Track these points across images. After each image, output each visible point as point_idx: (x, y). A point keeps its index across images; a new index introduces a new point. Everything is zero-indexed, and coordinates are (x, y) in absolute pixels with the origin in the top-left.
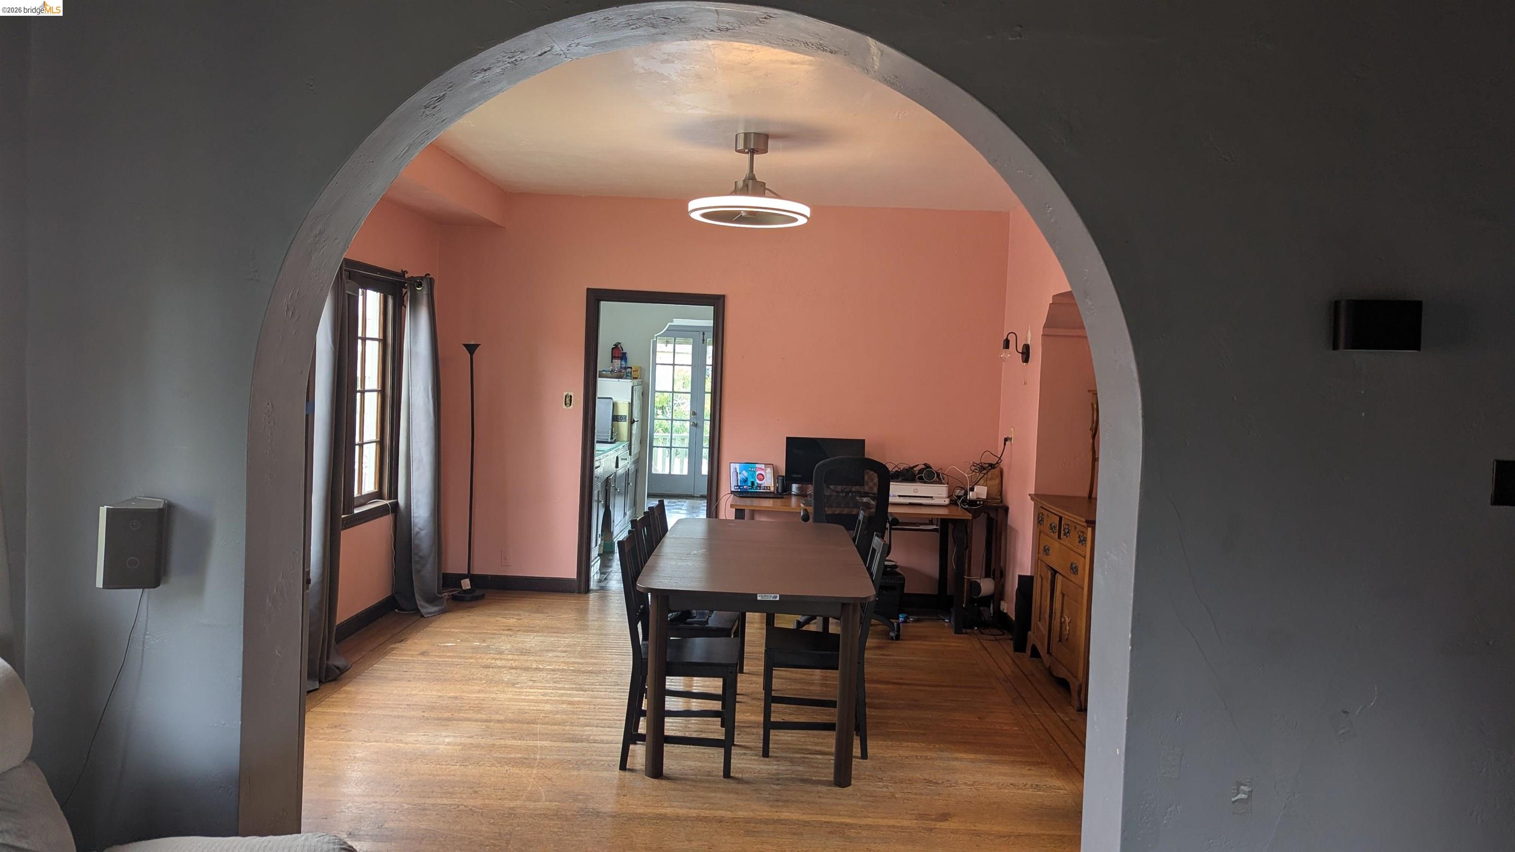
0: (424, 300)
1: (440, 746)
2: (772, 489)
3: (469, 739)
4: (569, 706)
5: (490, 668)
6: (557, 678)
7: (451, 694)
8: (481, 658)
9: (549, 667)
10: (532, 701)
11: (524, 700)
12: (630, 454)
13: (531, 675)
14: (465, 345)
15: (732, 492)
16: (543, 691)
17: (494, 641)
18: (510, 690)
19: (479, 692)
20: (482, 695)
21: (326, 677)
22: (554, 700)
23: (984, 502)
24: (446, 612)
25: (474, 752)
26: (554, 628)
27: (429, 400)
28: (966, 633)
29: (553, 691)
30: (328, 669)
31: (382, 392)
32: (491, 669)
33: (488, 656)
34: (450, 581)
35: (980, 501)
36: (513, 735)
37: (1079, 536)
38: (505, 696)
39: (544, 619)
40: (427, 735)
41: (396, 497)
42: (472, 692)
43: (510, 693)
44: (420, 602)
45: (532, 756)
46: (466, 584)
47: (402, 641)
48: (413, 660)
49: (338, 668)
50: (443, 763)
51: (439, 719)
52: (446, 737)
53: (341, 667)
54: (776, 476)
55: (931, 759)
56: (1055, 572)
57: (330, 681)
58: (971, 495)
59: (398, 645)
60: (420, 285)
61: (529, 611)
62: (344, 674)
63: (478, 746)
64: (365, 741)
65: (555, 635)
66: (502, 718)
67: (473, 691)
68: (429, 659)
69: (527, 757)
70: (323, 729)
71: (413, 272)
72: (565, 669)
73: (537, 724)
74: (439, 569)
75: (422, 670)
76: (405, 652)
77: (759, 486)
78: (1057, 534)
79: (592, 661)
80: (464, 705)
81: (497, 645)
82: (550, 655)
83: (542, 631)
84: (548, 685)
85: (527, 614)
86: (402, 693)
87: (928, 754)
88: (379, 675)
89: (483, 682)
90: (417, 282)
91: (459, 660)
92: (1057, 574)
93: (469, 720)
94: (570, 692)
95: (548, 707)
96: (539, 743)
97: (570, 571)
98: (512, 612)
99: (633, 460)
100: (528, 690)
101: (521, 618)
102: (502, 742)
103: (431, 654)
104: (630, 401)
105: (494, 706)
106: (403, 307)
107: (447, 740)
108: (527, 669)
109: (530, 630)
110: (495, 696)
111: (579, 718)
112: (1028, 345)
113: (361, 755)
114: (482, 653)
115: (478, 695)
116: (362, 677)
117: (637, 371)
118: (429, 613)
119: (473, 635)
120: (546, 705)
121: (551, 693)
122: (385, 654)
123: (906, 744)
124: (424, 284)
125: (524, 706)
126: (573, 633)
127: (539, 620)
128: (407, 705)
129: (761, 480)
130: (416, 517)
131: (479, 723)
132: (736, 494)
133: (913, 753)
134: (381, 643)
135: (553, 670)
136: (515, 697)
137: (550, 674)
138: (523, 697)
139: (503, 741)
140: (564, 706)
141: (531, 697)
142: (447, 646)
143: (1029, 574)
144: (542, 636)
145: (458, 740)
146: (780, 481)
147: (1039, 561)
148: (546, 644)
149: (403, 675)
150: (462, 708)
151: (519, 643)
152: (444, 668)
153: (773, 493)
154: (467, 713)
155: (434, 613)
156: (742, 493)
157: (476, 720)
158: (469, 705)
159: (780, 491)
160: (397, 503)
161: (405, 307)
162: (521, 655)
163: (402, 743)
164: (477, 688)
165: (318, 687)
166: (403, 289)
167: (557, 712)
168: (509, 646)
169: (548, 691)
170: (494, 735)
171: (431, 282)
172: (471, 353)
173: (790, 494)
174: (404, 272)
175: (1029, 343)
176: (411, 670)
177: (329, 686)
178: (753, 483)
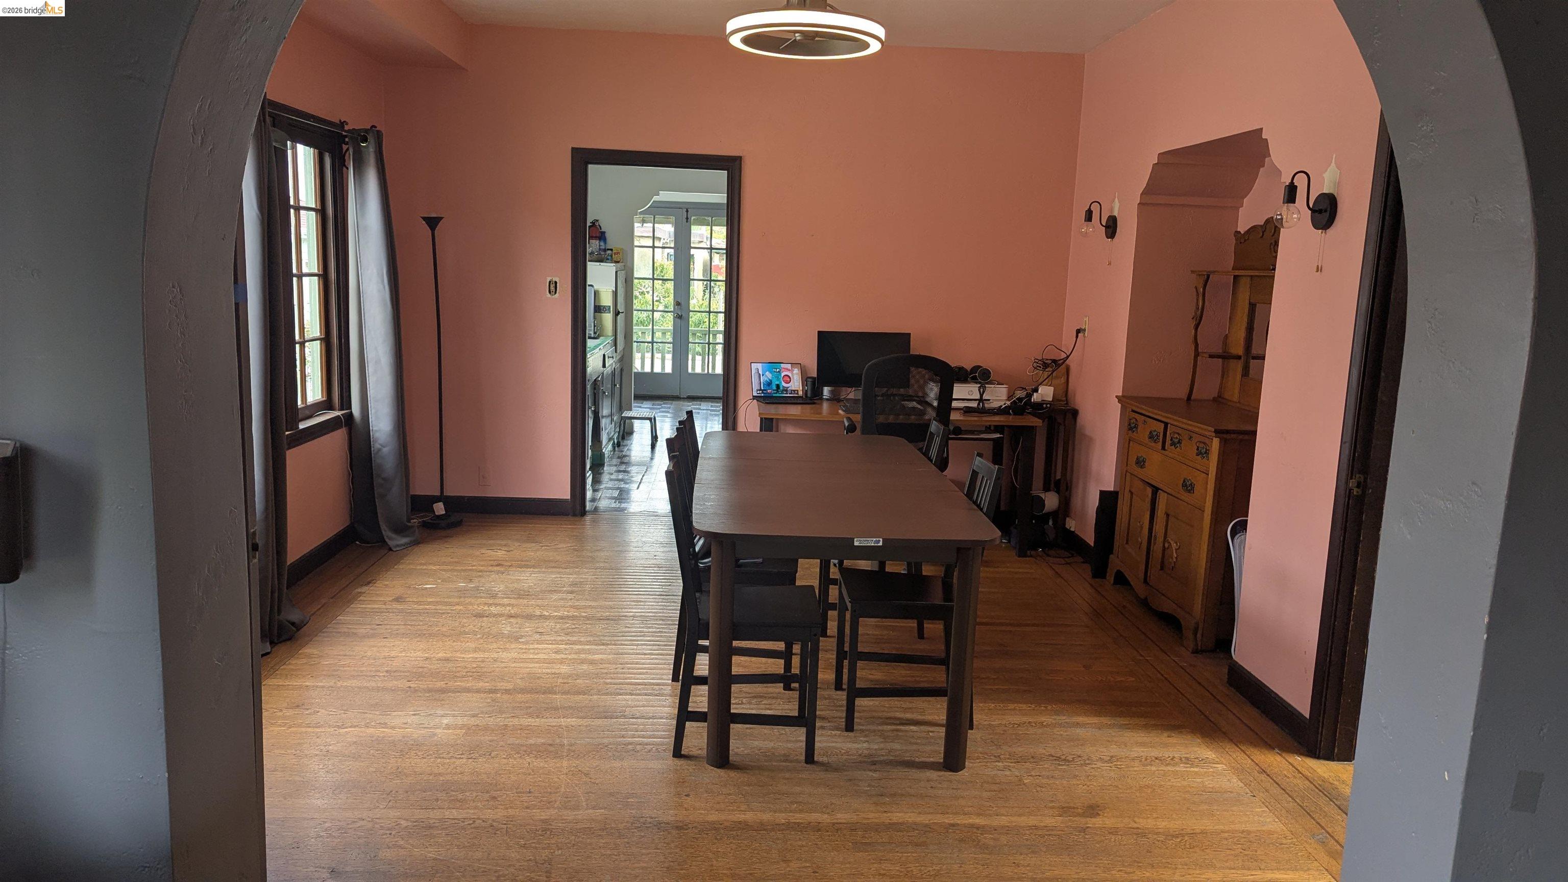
0: (371, 160)
1: (438, 731)
2: (801, 393)
3: (473, 719)
4: (591, 667)
5: (483, 617)
6: (568, 628)
7: (440, 655)
8: (471, 604)
9: (556, 614)
10: (544, 661)
11: (532, 661)
12: (616, 352)
13: (536, 625)
14: (424, 218)
15: (754, 397)
16: (554, 646)
17: (483, 580)
18: (513, 646)
19: (475, 650)
20: (480, 655)
21: (279, 636)
22: (570, 659)
23: (1050, 404)
24: (419, 543)
25: (482, 738)
26: (551, 561)
27: (384, 287)
28: (1031, 556)
29: (567, 647)
30: (281, 627)
31: (324, 276)
32: (485, 618)
33: (480, 600)
34: (421, 504)
35: (1047, 404)
36: (529, 711)
37: (1198, 447)
38: (509, 655)
39: (538, 550)
40: (418, 714)
41: (349, 407)
42: (465, 651)
43: (515, 650)
44: (387, 533)
45: (558, 741)
46: (439, 508)
47: (369, 583)
48: (387, 609)
49: (293, 624)
50: (444, 755)
51: (430, 691)
52: (442, 716)
53: (296, 621)
54: (805, 379)
55: (1048, 726)
56: (1156, 490)
57: (284, 641)
58: (1036, 397)
59: (364, 589)
60: (365, 140)
61: (517, 540)
62: (302, 630)
63: (486, 728)
64: (339, 727)
65: (554, 570)
66: (510, 686)
67: (467, 649)
68: (406, 606)
69: (551, 742)
70: (281, 711)
71: (354, 123)
72: (577, 616)
73: (555, 693)
74: (408, 490)
75: (399, 622)
76: (374, 599)
77: (786, 390)
78: (1160, 444)
79: (607, 603)
80: (459, 669)
81: (488, 585)
82: (555, 596)
83: (539, 566)
84: (559, 638)
85: (517, 544)
86: (378, 654)
87: (1043, 719)
88: (346, 630)
89: (479, 636)
90: (361, 136)
91: (444, 608)
92: (1160, 491)
93: (468, 690)
94: (588, 647)
95: (564, 669)
96: (563, 722)
97: (562, 490)
98: (498, 542)
99: (618, 358)
100: (536, 646)
101: (510, 549)
102: (516, 721)
103: (408, 599)
104: (614, 289)
105: (497, 669)
106: (344, 168)
107: (445, 721)
108: (529, 617)
109: (524, 565)
110: (496, 655)
111: (607, 684)
112: (1115, 216)
113: (336, 748)
114: (470, 597)
115: (475, 655)
116: (325, 635)
117: (618, 253)
118: (398, 546)
119: (455, 573)
120: (562, 667)
121: (565, 649)
122: (350, 602)
123: (1011, 706)
124: (371, 138)
125: (535, 668)
126: (577, 568)
127: (532, 551)
128: (387, 671)
129: (787, 382)
130: (376, 431)
131: (482, 695)
132: (762, 400)
133: (1025, 719)
134: (344, 586)
135: (562, 618)
136: (522, 657)
137: (559, 623)
138: (531, 656)
139: (517, 719)
140: (585, 667)
141: (542, 656)
142: (426, 588)
143: (1112, 489)
144: (540, 572)
145: (460, 721)
146: (809, 383)
147: (1128, 473)
148: (546, 582)
149: (375, 629)
150: (458, 674)
151: (514, 582)
152: (427, 619)
153: (801, 397)
154: (464, 681)
155: (402, 545)
156: (767, 398)
157: (478, 691)
158: (466, 670)
159: (809, 395)
160: (351, 414)
161: (347, 168)
162: (519, 598)
163: (387, 728)
164: (472, 645)
165: (269, 651)
166: (344, 145)
167: (578, 676)
168: (502, 587)
169: (561, 646)
170: (504, 712)
171: (379, 136)
172: (433, 229)
173: (821, 399)
174: (342, 124)
175: (1116, 214)
176: (386, 622)
177: (282, 649)
178: (778, 386)
